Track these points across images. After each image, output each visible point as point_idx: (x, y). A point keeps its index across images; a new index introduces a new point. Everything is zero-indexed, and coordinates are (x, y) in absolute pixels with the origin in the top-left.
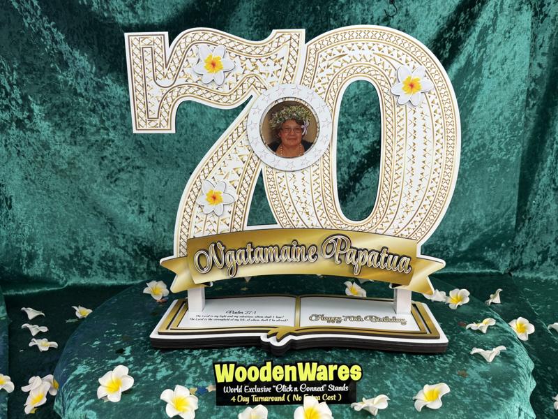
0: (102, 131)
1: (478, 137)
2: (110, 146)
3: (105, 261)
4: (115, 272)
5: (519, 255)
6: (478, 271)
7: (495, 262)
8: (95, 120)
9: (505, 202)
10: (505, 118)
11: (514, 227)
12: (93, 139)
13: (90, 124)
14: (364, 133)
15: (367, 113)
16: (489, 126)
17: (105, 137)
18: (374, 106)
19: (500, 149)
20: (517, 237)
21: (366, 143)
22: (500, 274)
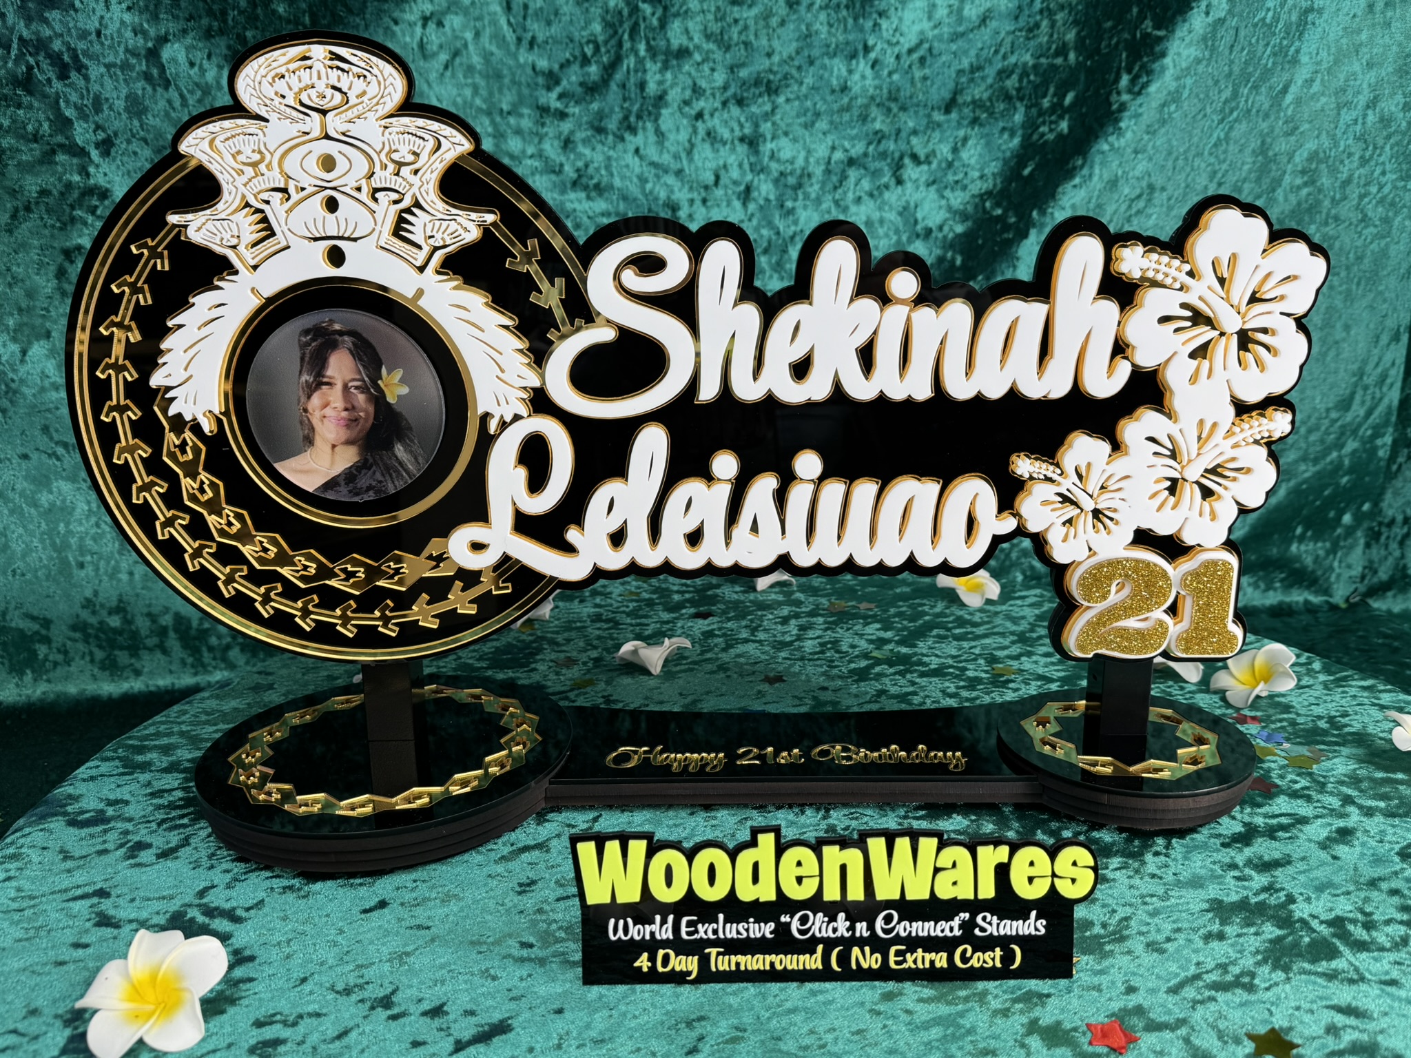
0: (61, 157)
1: (1299, 181)
2: (93, 210)
3: (94, 613)
4: (135, 646)
5: (1394, 546)
6: (1272, 598)
7: (1319, 573)
8: (37, 118)
9: (1366, 388)
10: (1382, 120)
11: (1382, 463)
12: (32, 185)
13: (17, 130)
14: (950, 165)
15: (960, 100)
16: (1336, 144)
17: (76, 178)
18: (983, 78)
19: (1365, 219)
20: (1388, 496)
21: (958, 199)
22: (1334, 608)
